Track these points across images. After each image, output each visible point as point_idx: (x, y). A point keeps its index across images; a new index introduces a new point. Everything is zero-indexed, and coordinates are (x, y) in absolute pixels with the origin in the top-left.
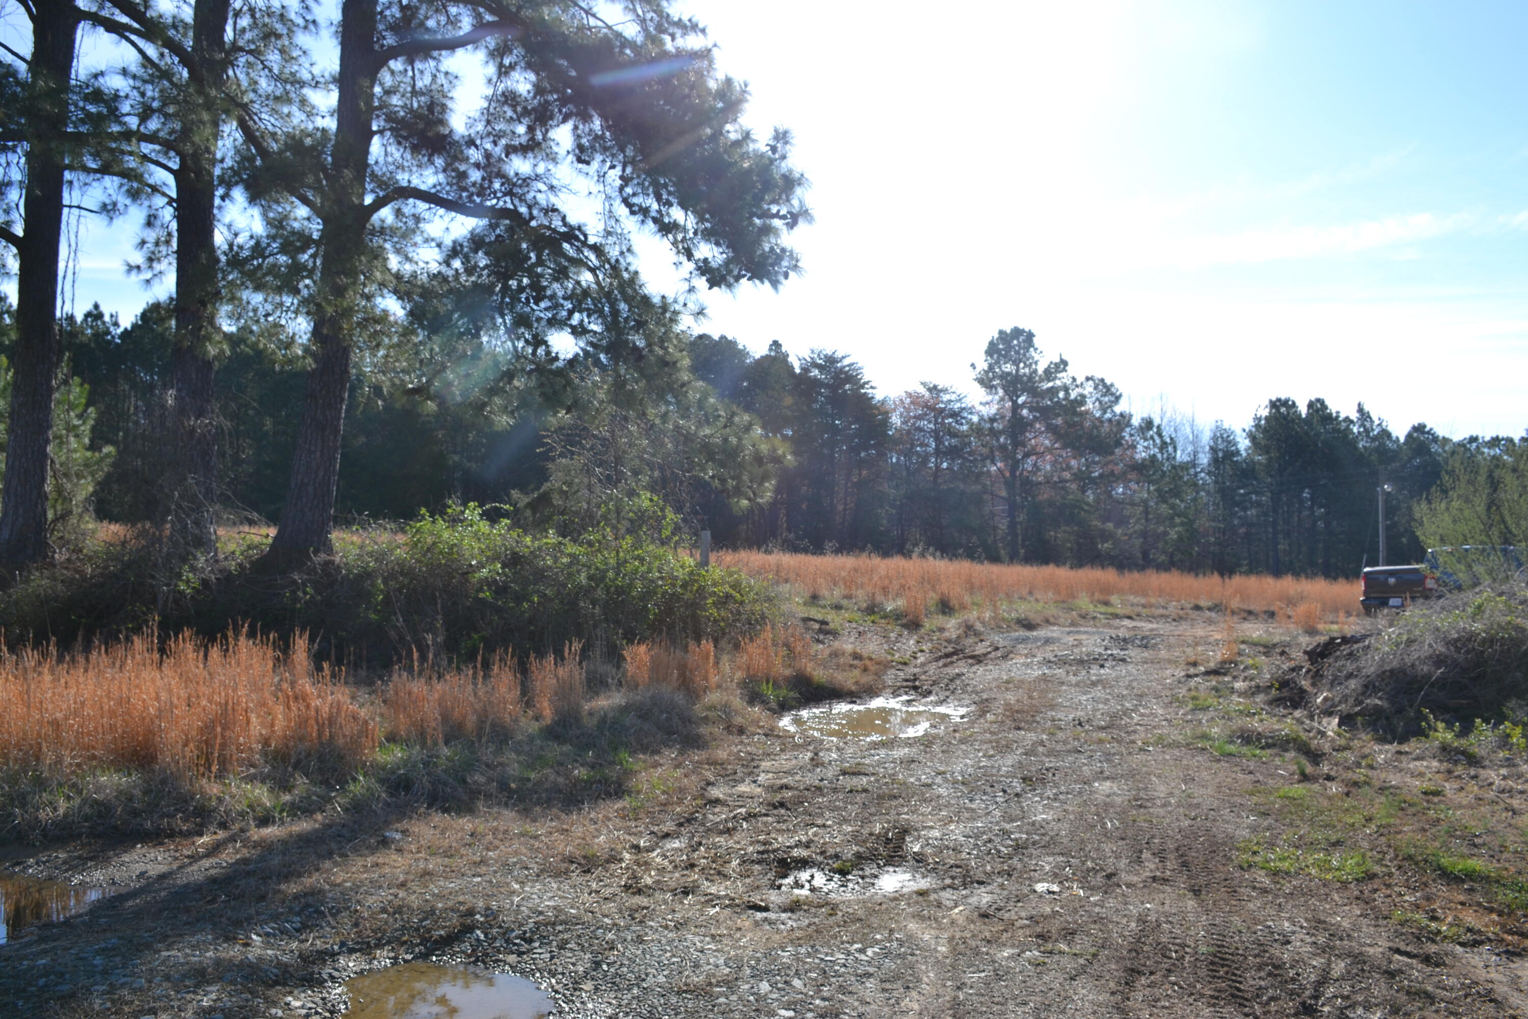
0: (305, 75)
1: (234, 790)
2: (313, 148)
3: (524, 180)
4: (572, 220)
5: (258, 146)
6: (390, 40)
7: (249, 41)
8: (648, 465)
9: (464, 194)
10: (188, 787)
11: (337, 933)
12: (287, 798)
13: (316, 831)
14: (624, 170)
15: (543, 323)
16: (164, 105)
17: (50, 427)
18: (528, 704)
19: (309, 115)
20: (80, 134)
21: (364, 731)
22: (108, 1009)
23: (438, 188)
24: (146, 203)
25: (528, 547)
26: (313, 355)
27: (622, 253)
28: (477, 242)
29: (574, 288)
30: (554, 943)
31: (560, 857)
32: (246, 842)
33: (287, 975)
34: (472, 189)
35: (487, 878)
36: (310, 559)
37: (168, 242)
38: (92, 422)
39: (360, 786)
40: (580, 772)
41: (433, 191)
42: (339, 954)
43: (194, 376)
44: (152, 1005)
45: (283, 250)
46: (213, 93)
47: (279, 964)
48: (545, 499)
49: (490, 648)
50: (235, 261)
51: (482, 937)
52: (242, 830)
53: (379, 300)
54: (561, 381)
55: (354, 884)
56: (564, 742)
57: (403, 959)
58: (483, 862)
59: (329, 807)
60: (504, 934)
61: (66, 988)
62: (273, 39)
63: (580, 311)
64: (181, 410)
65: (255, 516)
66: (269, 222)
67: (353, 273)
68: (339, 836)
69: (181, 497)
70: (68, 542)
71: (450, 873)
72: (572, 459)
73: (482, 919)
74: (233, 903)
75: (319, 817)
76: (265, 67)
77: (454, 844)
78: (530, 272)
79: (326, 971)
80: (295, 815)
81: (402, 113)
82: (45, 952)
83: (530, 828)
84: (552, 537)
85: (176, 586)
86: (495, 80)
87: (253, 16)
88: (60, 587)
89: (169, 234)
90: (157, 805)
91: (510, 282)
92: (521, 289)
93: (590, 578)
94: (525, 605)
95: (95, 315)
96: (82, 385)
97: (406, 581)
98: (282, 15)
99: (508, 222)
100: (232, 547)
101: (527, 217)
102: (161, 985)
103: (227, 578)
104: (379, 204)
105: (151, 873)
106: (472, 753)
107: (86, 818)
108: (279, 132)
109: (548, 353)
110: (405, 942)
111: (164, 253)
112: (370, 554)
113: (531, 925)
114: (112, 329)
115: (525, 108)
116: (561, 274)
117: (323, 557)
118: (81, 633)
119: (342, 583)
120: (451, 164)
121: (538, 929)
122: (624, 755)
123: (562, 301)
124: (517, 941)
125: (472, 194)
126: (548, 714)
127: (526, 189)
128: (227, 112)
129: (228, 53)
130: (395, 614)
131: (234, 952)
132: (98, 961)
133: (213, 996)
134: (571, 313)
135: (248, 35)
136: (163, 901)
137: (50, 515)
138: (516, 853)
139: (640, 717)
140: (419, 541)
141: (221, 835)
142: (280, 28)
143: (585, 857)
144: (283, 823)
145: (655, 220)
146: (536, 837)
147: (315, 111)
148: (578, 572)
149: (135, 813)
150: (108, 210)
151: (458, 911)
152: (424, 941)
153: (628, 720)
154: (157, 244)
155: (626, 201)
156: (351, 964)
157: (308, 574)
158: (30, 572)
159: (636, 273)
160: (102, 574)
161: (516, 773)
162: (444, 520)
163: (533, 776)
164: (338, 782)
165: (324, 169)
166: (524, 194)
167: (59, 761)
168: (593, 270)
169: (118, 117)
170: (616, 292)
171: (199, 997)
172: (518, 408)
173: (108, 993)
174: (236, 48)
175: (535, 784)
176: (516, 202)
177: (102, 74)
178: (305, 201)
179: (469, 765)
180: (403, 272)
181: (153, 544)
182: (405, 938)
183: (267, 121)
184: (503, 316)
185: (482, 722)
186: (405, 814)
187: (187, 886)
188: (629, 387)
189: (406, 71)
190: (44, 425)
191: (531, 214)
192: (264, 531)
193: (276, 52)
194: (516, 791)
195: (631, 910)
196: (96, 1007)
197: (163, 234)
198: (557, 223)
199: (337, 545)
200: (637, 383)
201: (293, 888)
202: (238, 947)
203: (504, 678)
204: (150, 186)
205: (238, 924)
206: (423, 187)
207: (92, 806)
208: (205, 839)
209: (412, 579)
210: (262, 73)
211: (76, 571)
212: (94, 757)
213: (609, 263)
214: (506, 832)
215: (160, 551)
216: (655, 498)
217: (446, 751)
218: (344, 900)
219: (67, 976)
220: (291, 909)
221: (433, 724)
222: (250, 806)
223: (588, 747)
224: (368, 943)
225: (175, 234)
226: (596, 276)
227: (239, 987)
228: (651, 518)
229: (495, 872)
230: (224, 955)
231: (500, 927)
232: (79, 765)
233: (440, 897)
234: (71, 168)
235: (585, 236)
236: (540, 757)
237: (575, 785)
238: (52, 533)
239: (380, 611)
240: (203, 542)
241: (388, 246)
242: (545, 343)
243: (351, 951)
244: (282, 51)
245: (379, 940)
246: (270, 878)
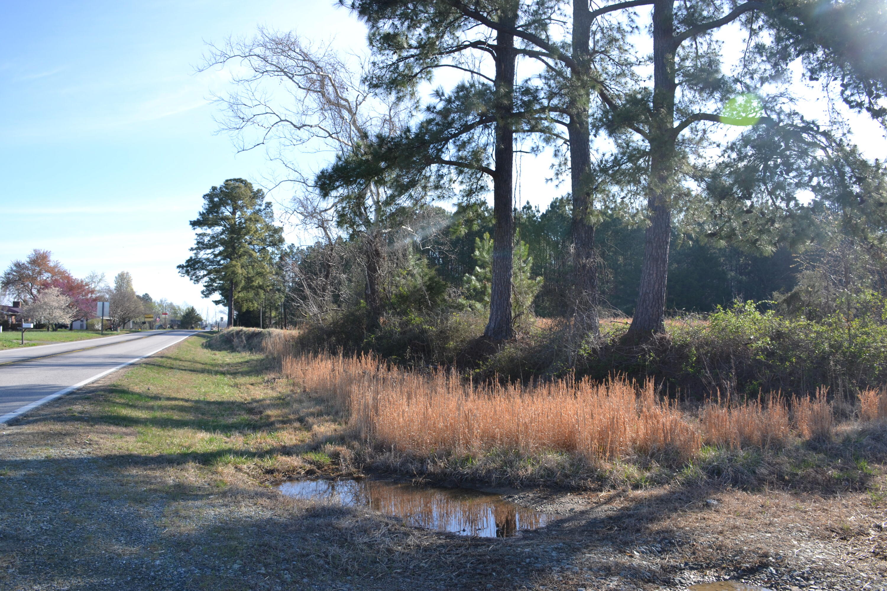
0: (633, 59)
1: (618, 467)
2: (642, 99)
3: (773, 98)
4: (807, 118)
5: (610, 103)
6: (682, 29)
7: (601, 47)
8: (869, 272)
9: (735, 113)
10: (593, 464)
11: (683, 557)
12: (647, 474)
13: (666, 495)
14: (843, 80)
15: (793, 186)
16: (560, 89)
17: (511, 268)
18: (794, 427)
19: (636, 81)
20: (520, 113)
21: (692, 438)
22: (561, 581)
23: (718, 111)
24: (554, 144)
25: (787, 327)
26: (650, 218)
27: (844, 134)
28: (746, 140)
29: (812, 162)
30: (825, 584)
31: (823, 527)
32: (626, 498)
33: (655, 577)
34: (739, 109)
35: (775, 535)
36: (653, 337)
37: (565, 164)
38: (531, 265)
39: (691, 471)
40: (832, 472)
41: (715, 113)
42: (684, 569)
43: (583, 236)
44: (583, 582)
45: (630, 160)
46: (585, 78)
47: (650, 571)
48: (795, 297)
49: (766, 391)
50: (604, 170)
51: (774, 572)
52: (624, 491)
53: (683, 182)
54: (805, 222)
55: (691, 529)
56: (820, 452)
57: (723, 578)
58: (771, 524)
59: (672, 481)
60: (789, 572)
61: (539, 566)
62: (614, 43)
63: (818, 176)
64: (578, 255)
65: (620, 312)
66: (619, 145)
67: (669, 169)
68: (680, 499)
69: (580, 303)
70: (522, 328)
71: (750, 529)
72: (813, 271)
73: (773, 560)
74: (622, 531)
75: (667, 487)
76: (610, 59)
77: (752, 511)
78: (782, 155)
79: (677, 578)
80: (653, 485)
81: (692, 71)
82: (528, 545)
83: (802, 506)
84: (803, 321)
85: (578, 352)
86: (747, 39)
87: (603, 33)
88: (519, 352)
89: (566, 159)
90: (578, 473)
91: (769, 163)
92: (776, 166)
93: (831, 346)
94: (788, 364)
95: (528, 207)
96: (525, 245)
97: (710, 349)
98: (619, 28)
99: (764, 125)
100: (608, 330)
101: (777, 121)
102: (587, 572)
103: (606, 348)
104: (683, 126)
105: (576, 510)
106: (759, 455)
107: (542, 477)
108: (621, 94)
109: (797, 204)
110: (724, 568)
111: (564, 170)
112: (688, 333)
113: (808, 569)
114: (536, 214)
115: (771, 53)
116: (803, 154)
117: (659, 335)
118: (532, 377)
119: (671, 350)
120: (725, 96)
121: (812, 572)
122: (863, 463)
123: (804, 171)
124: (799, 578)
125: (739, 112)
126: (807, 435)
127: (775, 103)
128: (593, 88)
129: (591, 55)
130: (705, 369)
131: (624, 560)
132: (554, 554)
133: (615, 583)
134: (811, 178)
135: (600, 44)
136: (584, 526)
137: (513, 315)
138: (793, 521)
139: (873, 439)
140: (717, 325)
141: (612, 492)
142: (618, 36)
143: (841, 529)
144: (647, 489)
145: (868, 109)
146: (805, 512)
147: (639, 79)
148: (822, 343)
149: (566, 476)
150: (535, 150)
151: (758, 553)
152: (736, 569)
153: (864, 441)
154: (560, 165)
155: (846, 100)
156: (692, 576)
157: (652, 345)
158: (504, 344)
159: (855, 146)
160: (540, 346)
161: (789, 470)
162: (732, 312)
163: (799, 472)
164: (677, 467)
165: (649, 110)
166: (774, 107)
167: (527, 445)
168: (824, 149)
169: (538, 100)
170: (842, 160)
171: (608, 583)
172: (778, 241)
173: (561, 572)
174: (595, 52)
175: (801, 478)
176: (769, 113)
177: (529, 79)
178: (638, 131)
179: (757, 463)
180: (697, 164)
181: (566, 329)
182: (724, 565)
183: (614, 88)
184: (765, 184)
185: (764, 436)
186: (718, 489)
187: (595, 519)
188: (854, 222)
189: (692, 45)
190: (508, 267)
191: (779, 118)
192: (625, 320)
193: (616, 49)
194: (789, 481)
195: (880, 570)
196: (555, 578)
197: (562, 159)
198: (797, 121)
199: (667, 329)
200: (860, 219)
201: (655, 527)
202: (626, 557)
203: (777, 410)
204: (555, 135)
205: (626, 544)
206: (709, 112)
207: (544, 470)
208: (603, 494)
209: (713, 348)
210: (609, 63)
211: (527, 344)
212: (544, 444)
213: (835, 142)
214: (784, 507)
215: (569, 333)
216: (876, 294)
217: (742, 453)
218: (686, 538)
219: (540, 560)
220: (655, 539)
221: (733, 436)
222: (627, 477)
223: (837, 456)
224: (702, 565)
225: (569, 159)
226: (826, 152)
227: (629, 580)
228: (873, 307)
229: (780, 531)
230: (619, 561)
231: (786, 567)
232: (537, 448)
233: (745, 543)
234: (516, 131)
235: (818, 127)
236: (804, 461)
237: (829, 481)
238: (514, 324)
239: (694, 367)
240: (592, 327)
241: (687, 150)
242: (795, 199)
243: (692, 569)
244: (619, 48)
245: (708, 564)
246: (642, 520)
